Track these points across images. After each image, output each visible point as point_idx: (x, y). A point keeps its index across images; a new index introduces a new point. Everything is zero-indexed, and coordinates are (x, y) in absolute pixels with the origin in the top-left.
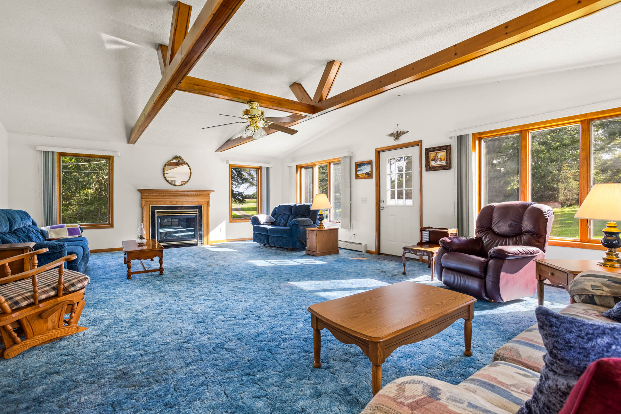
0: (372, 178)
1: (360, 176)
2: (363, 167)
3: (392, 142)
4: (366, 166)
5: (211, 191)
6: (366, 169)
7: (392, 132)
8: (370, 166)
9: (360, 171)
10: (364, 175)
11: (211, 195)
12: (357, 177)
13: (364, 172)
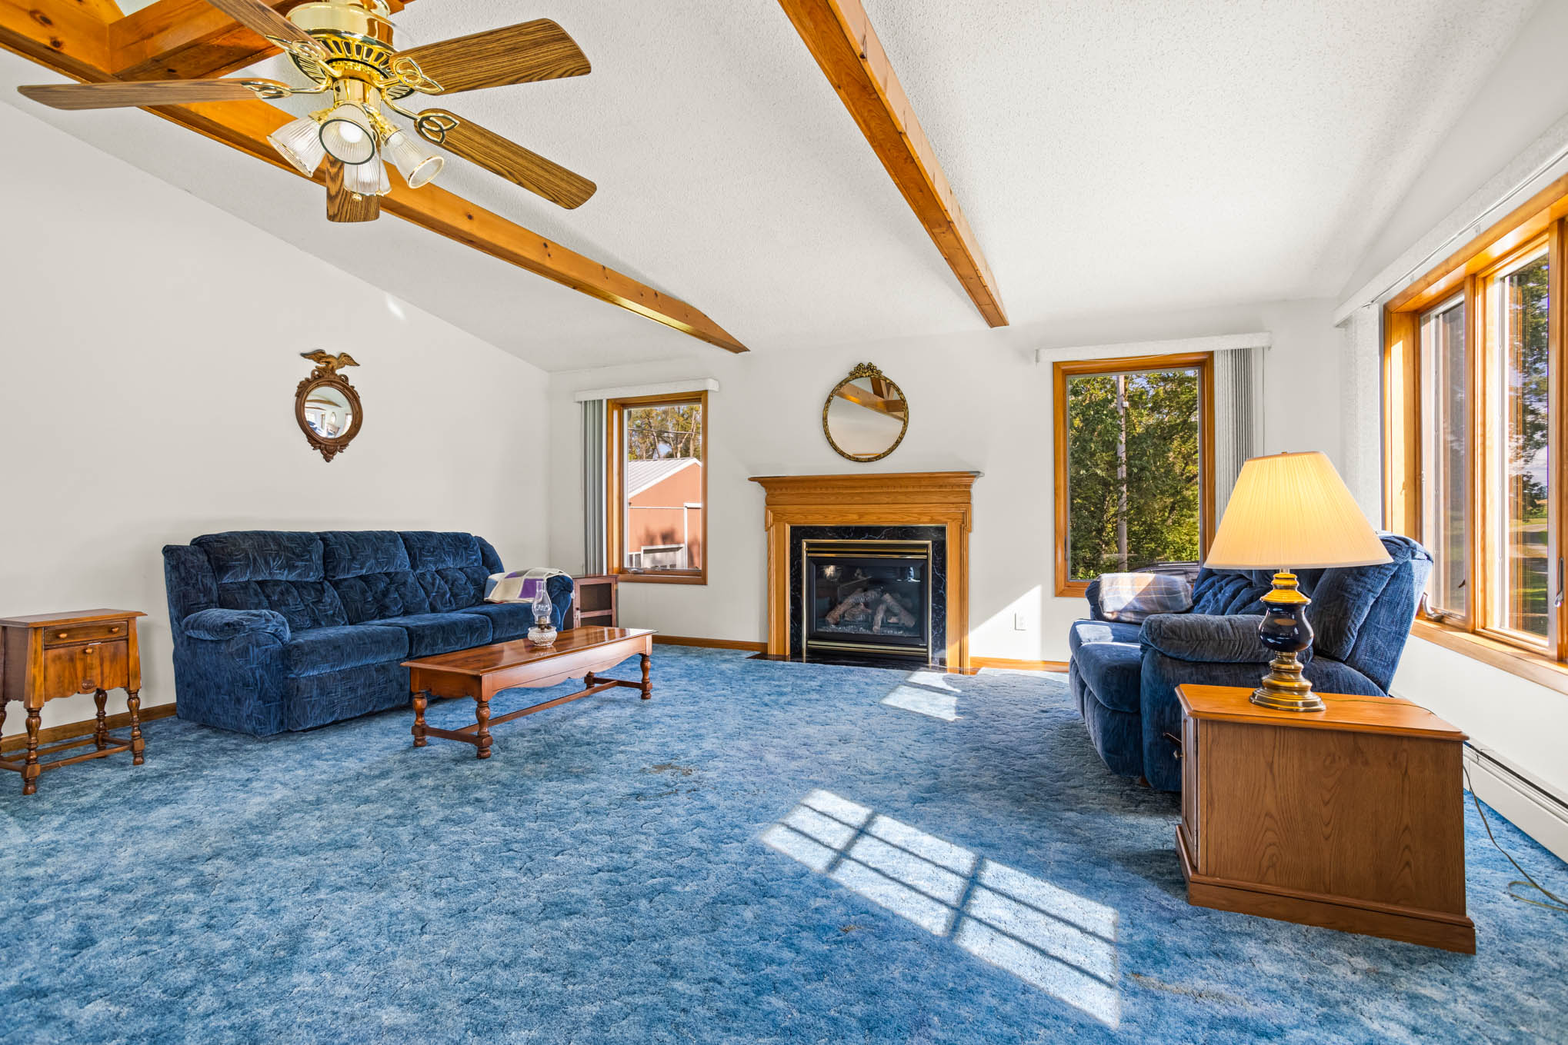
5: (975, 474)
11: (977, 488)
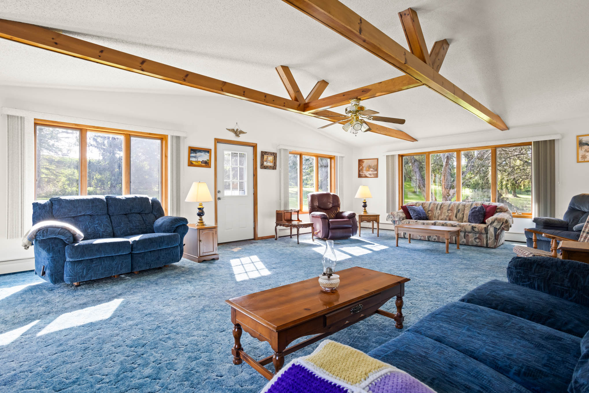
0: (210, 167)
1: (194, 163)
2: (198, 154)
3: (231, 137)
4: (203, 154)
6: (203, 157)
7: (233, 128)
8: (208, 154)
9: (194, 157)
10: (200, 163)
12: (191, 164)
13: (200, 159)
